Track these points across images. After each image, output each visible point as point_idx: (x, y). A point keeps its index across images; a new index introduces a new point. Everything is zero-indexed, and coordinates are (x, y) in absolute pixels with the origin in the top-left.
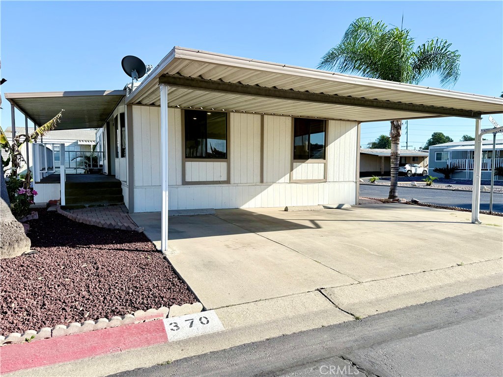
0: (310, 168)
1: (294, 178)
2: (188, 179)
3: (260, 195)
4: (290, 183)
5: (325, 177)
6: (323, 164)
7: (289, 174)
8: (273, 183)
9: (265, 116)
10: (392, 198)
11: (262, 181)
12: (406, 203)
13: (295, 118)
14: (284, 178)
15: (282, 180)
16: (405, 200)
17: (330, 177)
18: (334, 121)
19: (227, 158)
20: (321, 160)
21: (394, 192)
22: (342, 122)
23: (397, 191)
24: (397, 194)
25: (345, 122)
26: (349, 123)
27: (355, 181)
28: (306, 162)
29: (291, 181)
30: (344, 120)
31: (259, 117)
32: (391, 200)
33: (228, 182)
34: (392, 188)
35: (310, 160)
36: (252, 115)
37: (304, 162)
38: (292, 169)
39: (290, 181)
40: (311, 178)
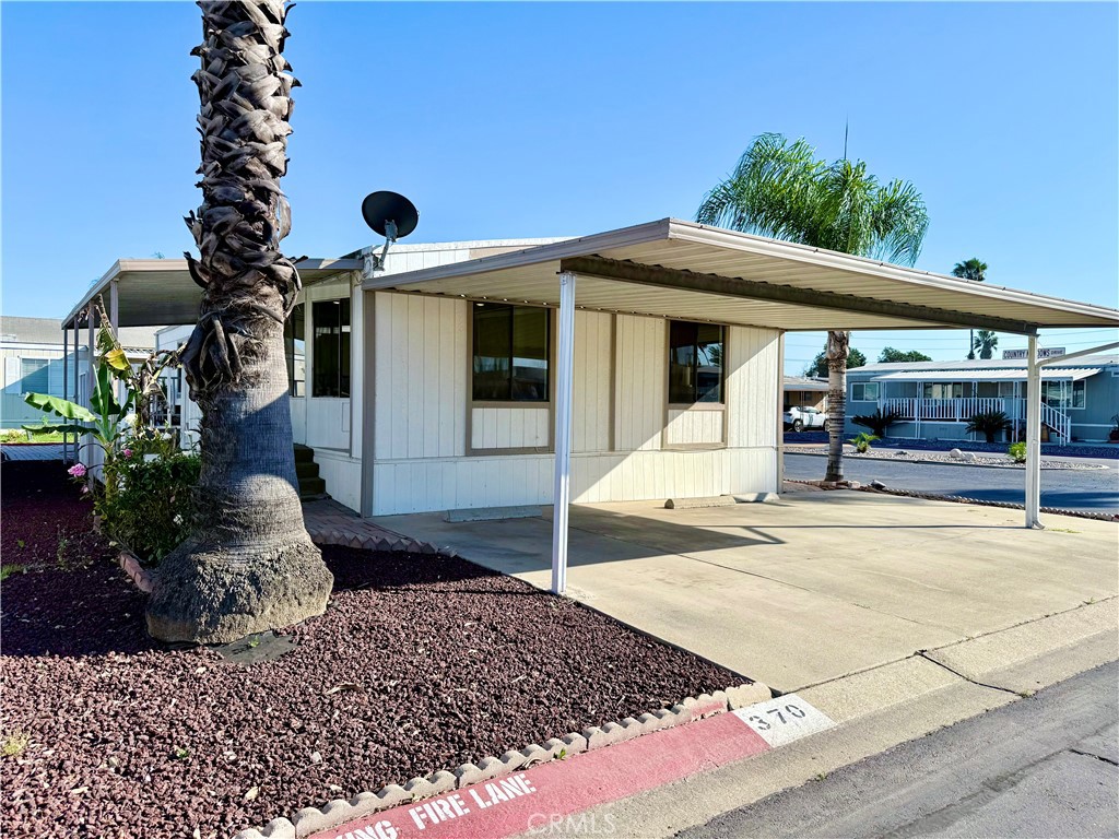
0: (697, 420)
1: (670, 441)
2: (477, 444)
3: (608, 476)
4: (662, 450)
5: (724, 439)
6: (720, 414)
7: (660, 433)
8: (633, 450)
9: (618, 316)
10: (833, 479)
11: (612, 447)
12: (862, 489)
13: (672, 321)
14: (650, 440)
15: (647, 445)
16: (857, 484)
17: (733, 440)
18: (738, 328)
19: (548, 400)
20: (717, 405)
21: (838, 468)
22: (752, 329)
23: (842, 465)
24: (841, 472)
25: (757, 330)
26: (765, 331)
27: (775, 446)
28: (692, 408)
29: (664, 447)
30: (757, 327)
31: (607, 317)
32: (834, 483)
33: (550, 448)
34: (833, 458)
35: (698, 405)
36: (596, 313)
37: (686, 409)
38: (665, 424)
39: (662, 446)
40: (700, 442)
